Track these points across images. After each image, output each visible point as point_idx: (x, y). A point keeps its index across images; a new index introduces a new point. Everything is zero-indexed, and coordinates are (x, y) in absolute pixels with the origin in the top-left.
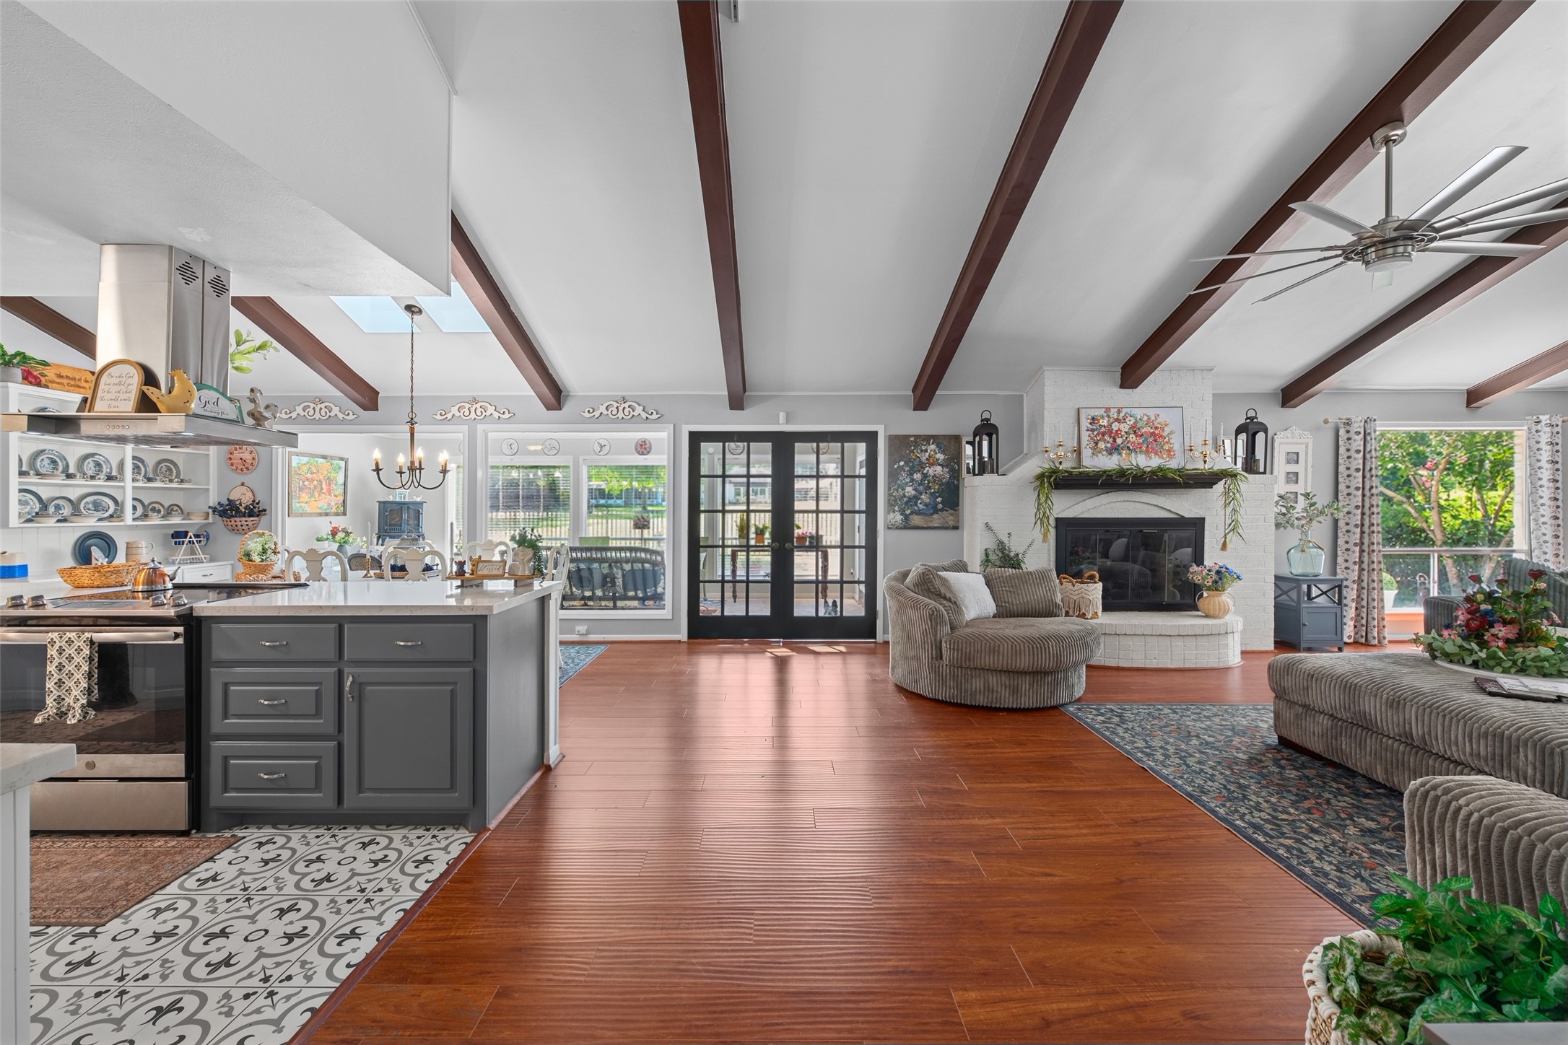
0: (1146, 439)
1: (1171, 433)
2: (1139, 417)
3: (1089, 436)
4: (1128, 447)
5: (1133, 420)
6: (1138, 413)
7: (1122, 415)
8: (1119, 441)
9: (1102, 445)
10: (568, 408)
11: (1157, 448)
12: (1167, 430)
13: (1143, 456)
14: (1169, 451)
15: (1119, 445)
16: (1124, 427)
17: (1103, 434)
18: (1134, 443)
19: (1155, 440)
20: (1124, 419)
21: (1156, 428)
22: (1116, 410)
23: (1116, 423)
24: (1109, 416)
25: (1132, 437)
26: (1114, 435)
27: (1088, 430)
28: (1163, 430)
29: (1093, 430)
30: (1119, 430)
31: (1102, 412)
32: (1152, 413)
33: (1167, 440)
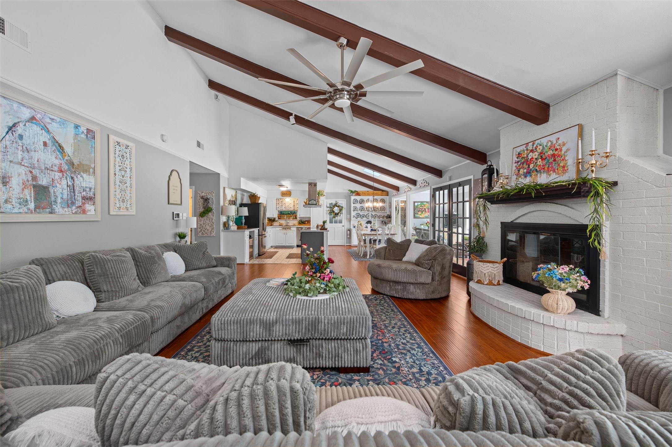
0: (548, 161)
1: (568, 150)
2: (545, 144)
3: (516, 167)
4: (536, 170)
5: (541, 147)
6: (544, 141)
7: (535, 146)
8: (531, 166)
9: (521, 171)
10: (418, 184)
11: (556, 167)
12: (564, 149)
13: (545, 174)
14: (564, 167)
15: (531, 170)
16: (535, 155)
17: (523, 163)
18: (540, 166)
19: (555, 160)
20: (536, 149)
21: (556, 150)
22: (532, 143)
23: (531, 154)
24: (527, 150)
25: (540, 162)
26: (528, 162)
27: (515, 163)
28: (561, 150)
29: (518, 162)
30: (532, 158)
31: (524, 147)
32: (553, 138)
33: (563, 158)
